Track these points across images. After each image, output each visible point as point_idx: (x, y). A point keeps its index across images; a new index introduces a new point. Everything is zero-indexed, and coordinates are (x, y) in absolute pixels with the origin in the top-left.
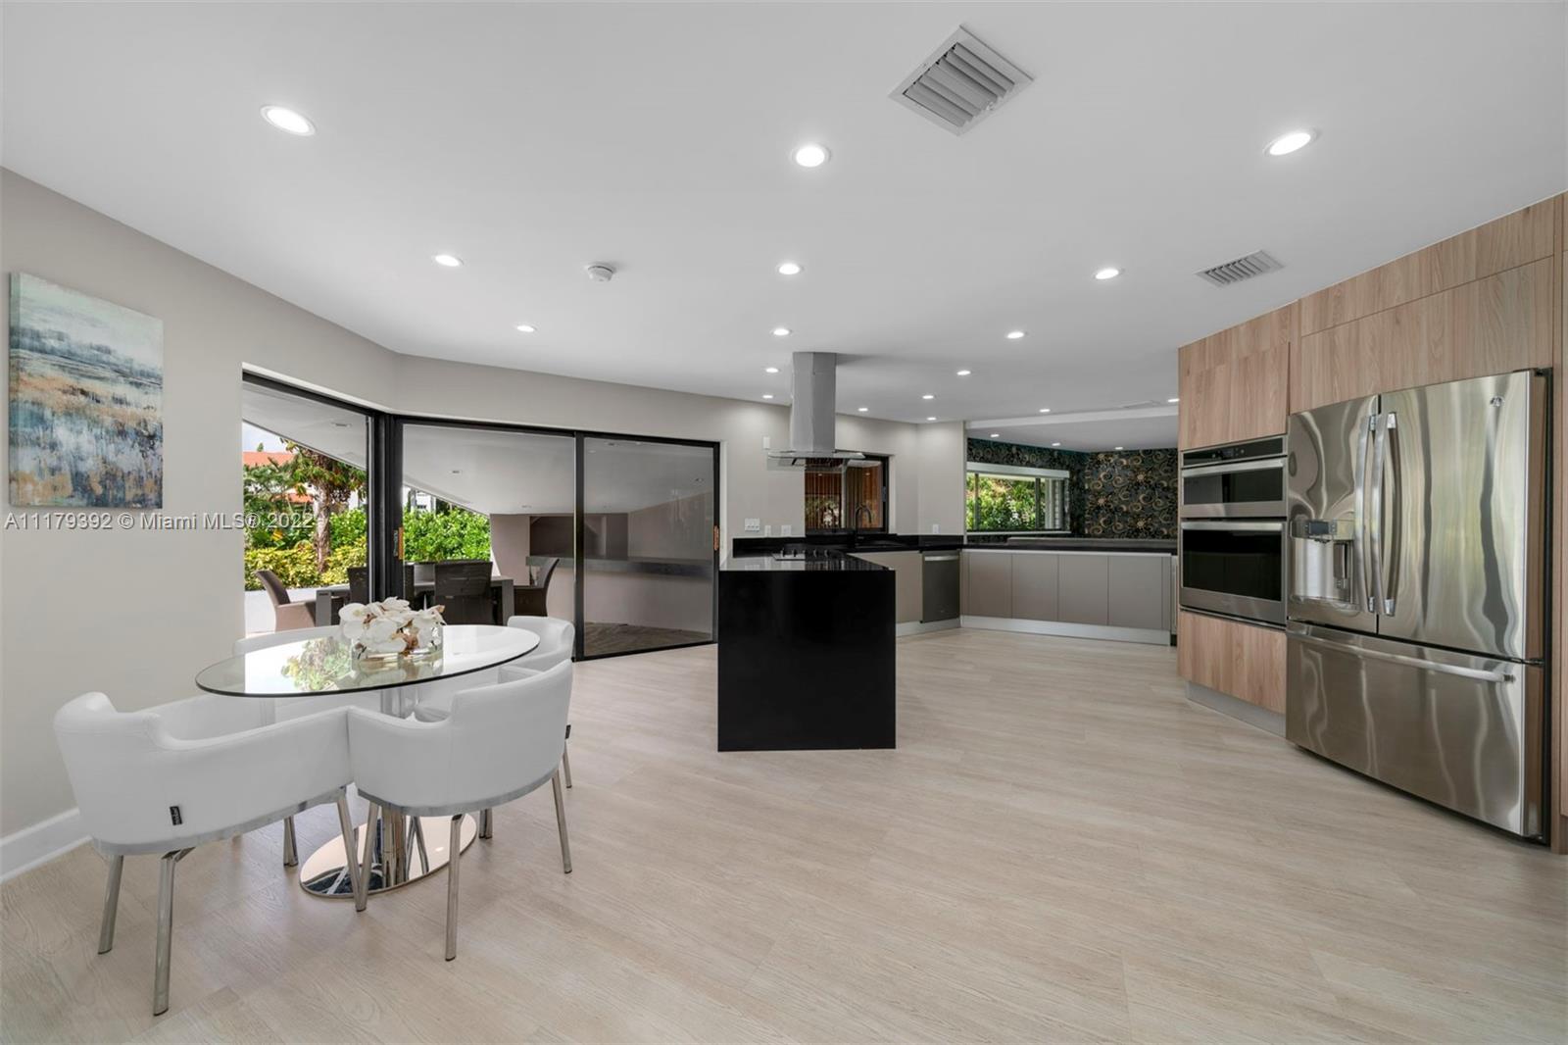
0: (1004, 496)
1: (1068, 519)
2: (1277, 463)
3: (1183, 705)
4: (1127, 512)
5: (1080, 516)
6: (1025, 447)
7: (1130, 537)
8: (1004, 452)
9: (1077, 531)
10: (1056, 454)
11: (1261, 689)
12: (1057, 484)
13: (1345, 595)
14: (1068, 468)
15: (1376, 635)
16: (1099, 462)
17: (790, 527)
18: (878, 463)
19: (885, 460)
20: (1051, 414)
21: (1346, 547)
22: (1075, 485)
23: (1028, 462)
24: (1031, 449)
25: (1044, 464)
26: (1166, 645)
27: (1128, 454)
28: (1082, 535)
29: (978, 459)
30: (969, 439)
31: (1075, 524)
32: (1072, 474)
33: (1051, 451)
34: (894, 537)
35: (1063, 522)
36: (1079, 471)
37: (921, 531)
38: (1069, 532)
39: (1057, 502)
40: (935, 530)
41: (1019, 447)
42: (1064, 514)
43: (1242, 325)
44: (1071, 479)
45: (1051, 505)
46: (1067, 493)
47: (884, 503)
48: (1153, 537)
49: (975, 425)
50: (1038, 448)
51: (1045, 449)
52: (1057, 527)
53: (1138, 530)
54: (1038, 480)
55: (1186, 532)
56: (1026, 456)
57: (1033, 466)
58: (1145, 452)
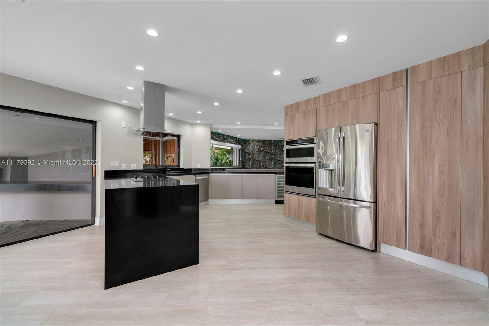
0: (218, 153)
1: (241, 162)
2: (313, 146)
3: (285, 224)
4: (258, 160)
5: (244, 161)
6: (228, 136)
7: (258, 169)
8: (222, 138)
9: (243, 167)
10: (238, 139)
11: (308, 216)
12: (238, 150)
13: (332, 186)
14: (241, 145)
15: (340, 198)
16: (250, 143)
17: (136, 165)
18: (176, 138)
19: (178, 137)
20: (241, 124)
21: (332, 171)
22: (243, 150)
23: (229, 142)
24: (230, 137)
25: (234, 142)
26: (274, 204)
27: (259, 141)
28: (245, 168)
29: (213, 139)
30: (211, 131)
31: (243, 164)
32: (242, 146)
33: (236, 138)
34: (183, 170)
35: (239, 163)
36: (244, 146)
37: (193, 167)
38: (241, 167)
39: (238, 157)
40: (199, 166)
41: (227, 136)
42: (240, 161)
43: (304, 101)
44: (242, 148)
45: (235, 157)
46: (241, 153)
47: (178, 155)
48: (265, 168)
49: (215, 126)
50: (233, 137)
51: (234, 137)
52: (238, 165)
53: (261, 166)
54: (232, 148)
55: (287, 167)
56: (229, 139)
57: (231, 143)
58: (263, 140)
